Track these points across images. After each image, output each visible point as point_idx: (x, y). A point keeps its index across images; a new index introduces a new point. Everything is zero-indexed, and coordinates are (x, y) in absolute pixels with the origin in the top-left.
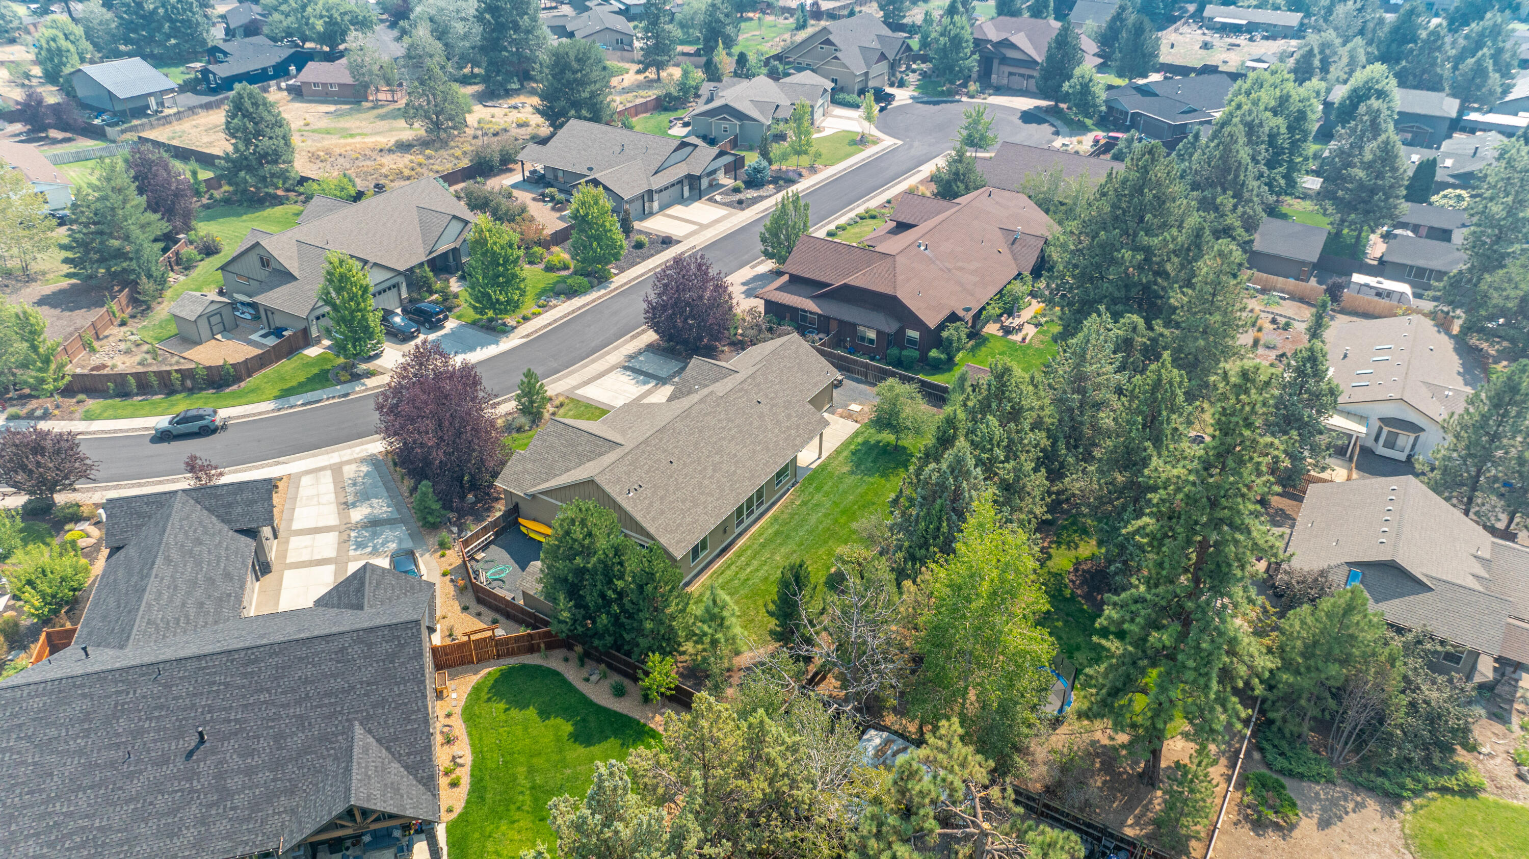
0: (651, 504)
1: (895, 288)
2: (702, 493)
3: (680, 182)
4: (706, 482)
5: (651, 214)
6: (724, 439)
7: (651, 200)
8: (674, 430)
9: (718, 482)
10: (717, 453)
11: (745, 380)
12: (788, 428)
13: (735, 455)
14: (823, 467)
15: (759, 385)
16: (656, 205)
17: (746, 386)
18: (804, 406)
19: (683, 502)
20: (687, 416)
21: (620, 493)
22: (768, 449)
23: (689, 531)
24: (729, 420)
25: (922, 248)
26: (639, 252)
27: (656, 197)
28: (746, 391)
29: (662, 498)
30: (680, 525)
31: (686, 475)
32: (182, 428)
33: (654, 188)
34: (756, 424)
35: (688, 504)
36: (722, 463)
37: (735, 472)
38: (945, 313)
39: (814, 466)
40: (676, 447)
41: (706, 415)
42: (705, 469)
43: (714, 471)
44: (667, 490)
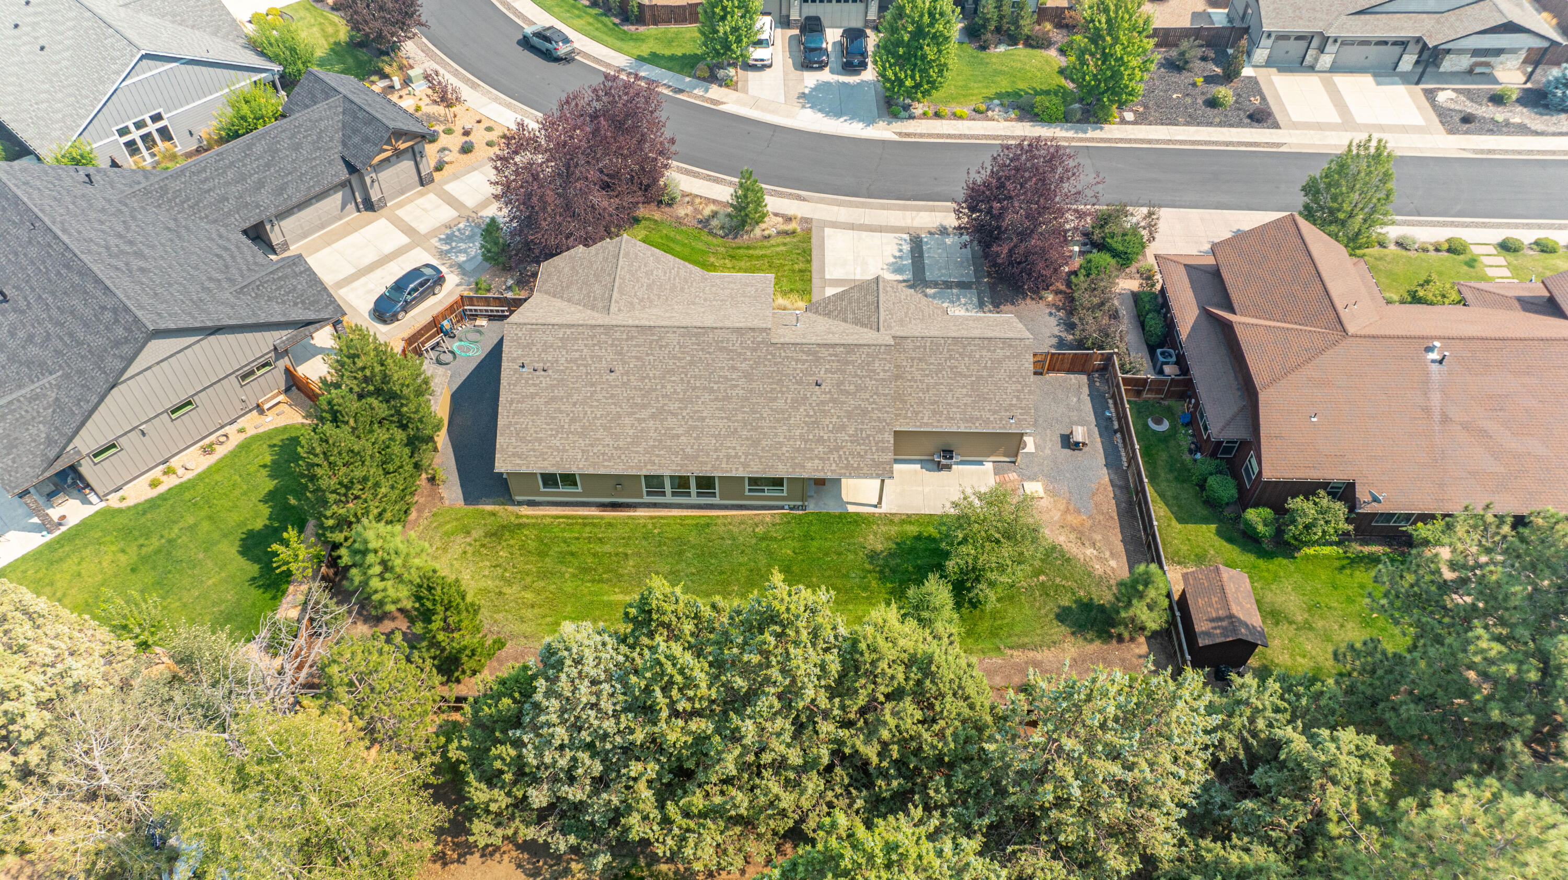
0: (533, 396)
1: (1274, 381)
2: (606, 428)
3: (1403, 44)
4: (627, 421)
5: (1312, 69)
6: (712, 391)
7: (1322, 50)
8: (661, 338)
9: (643, 430)
10: (681, 400)
11: (834, 346)
12: (820, 440)
13: (703, 419)
14: (858, 520)
15: (847, 363)
16: (1326, 60)
17: (824, 353)
18: (881, 431)
19: (573, 421)
20: (696, 335)
21: (514, 360)
22: (756, 443)
23: (543, 454)
24: (748, 376)
25: (1434, 356)
26: (1210, 111)
27: (1331, 48)
28: (817, 359)
29: (553, 399)
30: (540, 440)
31: (612, 396)
32: (536, 41)
33: (1331, 33)
34: (780, 404)
35: (577, 426)
36: (674, 415)
37: (678, 436)
38: (1336, 474)
39: (851, 509)
40: (638, 358)
41: (722, 349)
42: (644, 406)
43: (653, 416)
44: (570, 395)
